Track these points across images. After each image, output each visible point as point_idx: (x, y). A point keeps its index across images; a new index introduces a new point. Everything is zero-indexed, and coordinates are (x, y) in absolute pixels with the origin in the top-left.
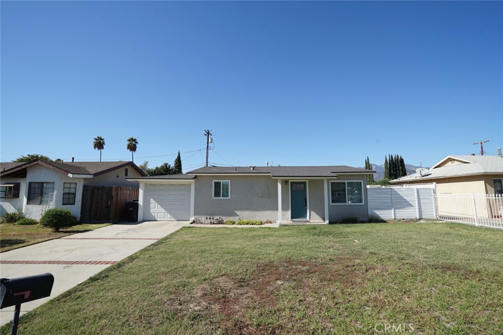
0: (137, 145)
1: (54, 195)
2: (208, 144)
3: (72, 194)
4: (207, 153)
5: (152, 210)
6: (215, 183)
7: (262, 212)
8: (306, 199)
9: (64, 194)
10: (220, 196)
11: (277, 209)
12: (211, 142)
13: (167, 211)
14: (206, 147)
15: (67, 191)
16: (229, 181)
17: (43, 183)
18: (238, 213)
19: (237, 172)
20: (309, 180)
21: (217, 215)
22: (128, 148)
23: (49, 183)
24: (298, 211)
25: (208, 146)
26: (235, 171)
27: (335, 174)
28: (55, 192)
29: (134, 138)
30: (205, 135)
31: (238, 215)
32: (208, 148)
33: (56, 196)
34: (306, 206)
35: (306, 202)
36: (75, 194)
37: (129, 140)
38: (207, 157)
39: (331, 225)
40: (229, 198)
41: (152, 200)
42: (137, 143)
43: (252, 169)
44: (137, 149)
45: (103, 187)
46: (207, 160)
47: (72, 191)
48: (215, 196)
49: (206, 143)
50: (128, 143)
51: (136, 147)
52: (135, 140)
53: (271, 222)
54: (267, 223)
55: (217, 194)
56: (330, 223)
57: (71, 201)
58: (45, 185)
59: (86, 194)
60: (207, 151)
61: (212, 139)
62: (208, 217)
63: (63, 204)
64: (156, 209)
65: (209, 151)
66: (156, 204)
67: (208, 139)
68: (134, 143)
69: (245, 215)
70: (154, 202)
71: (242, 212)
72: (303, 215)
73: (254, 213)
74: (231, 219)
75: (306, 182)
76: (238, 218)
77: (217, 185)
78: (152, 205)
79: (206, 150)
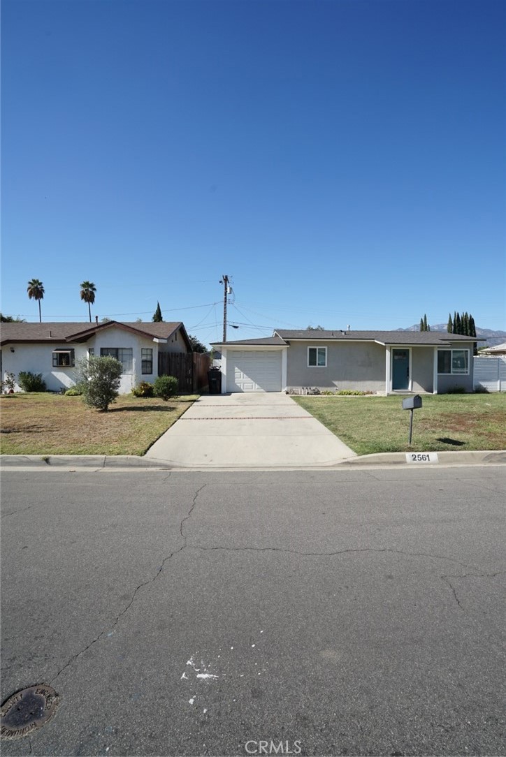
0: (95, 293)
1: (134, 363)
2: (226, 295)
3: (149, 361)
4: (225, 308)
5: (237, 381)
6: (310, 349)
7: (362, 382)
8: (408, 368)
9: (143, 361)
10: (315, 365)
11: (384, 379)
12: (230, 293)
13: (254, 381)
14: (223, 300)
15: (144, 358)
16: (326, 348)
17: (117, 349)
18: (336, 383)
19: (335, 337)
20: (412, 347)
21: (313, 386)
22: (82, 298)
23: (125, 348)
24: (400, 381)
25: (226, 298)
26: (332, 337)
27: (447, 342)
28: (134, 360)
29: (90, 283)
30: (221, 282)
31: (335, 386)
32: (226, 301)
33: (135, 364)
34: (408, 375)
35: (408, 372)
36: (151, 362)
37: (83, 286)
38: (225, 314)
39: (439, 396)
40: (326, 366)
41: (236, 368)
42: (95, 289)
43: (343, 333)
44: (95, 299)
45: (181, 353)
46: (225, 318)
47: (149, 358)
48: (310, 364)
49: (224, 293)
50: (82, 289)
51: (94, 297)
52: (91, 286)
53: (372, 393)
54: (368, 393)
55: (312, 362)
56: (438, 393)
57: (149, 370)
58: (120, 352)
59: (162, 362)
60: (225, 305)
61: (231, 288)
62: (305, 388)
63: (143, 374)
64: (241, 379)
65: (228, 305)
66: (242, 373)
67: (226, 289)
68: (90, 290)
69: (343, 385)
70: (239, 371)
71: (340, 382)
72: (405, 386)
73: (353, 383)
74: (329, 389)
75: (408, 350)
76: (335, 388)
77: (313, 351)
78: (237, 375)
79: (223, 304)
